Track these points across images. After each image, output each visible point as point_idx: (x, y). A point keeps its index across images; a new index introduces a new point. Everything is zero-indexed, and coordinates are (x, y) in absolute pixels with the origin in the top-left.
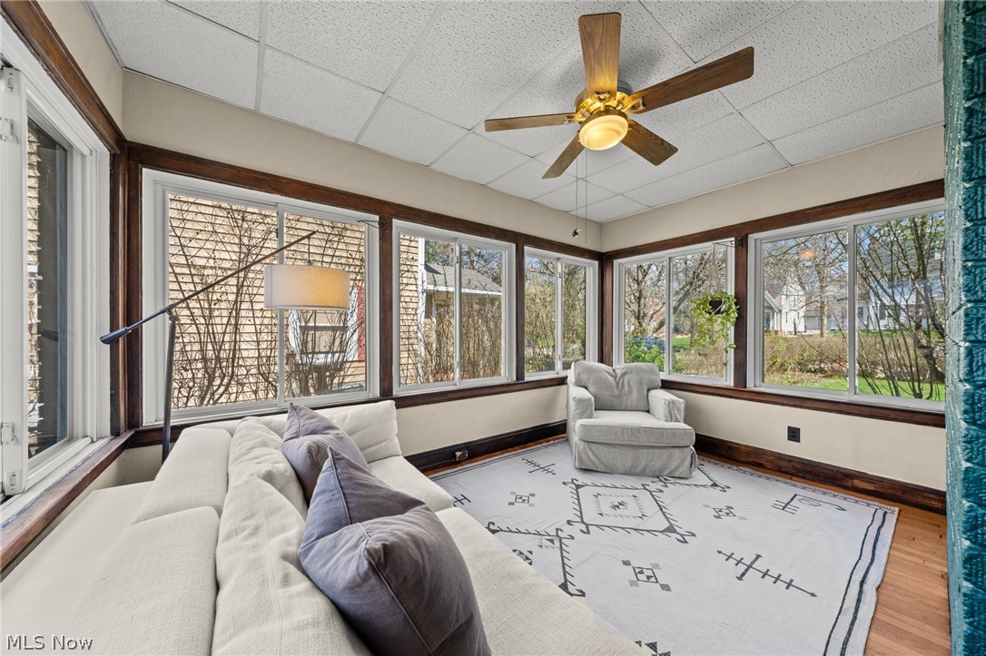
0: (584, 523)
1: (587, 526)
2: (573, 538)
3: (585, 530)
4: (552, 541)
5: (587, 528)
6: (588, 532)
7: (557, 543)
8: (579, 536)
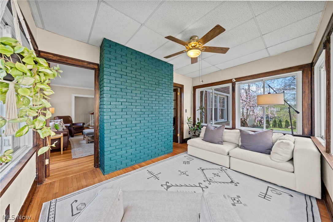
0: (201, 187)
1: (200, 186)
2: (204, 181)
3: (200, 184)
4: (210, 180)
5: (200, 185)
6: (199, 183)
7: (208, 179)
8: (202, 182)
